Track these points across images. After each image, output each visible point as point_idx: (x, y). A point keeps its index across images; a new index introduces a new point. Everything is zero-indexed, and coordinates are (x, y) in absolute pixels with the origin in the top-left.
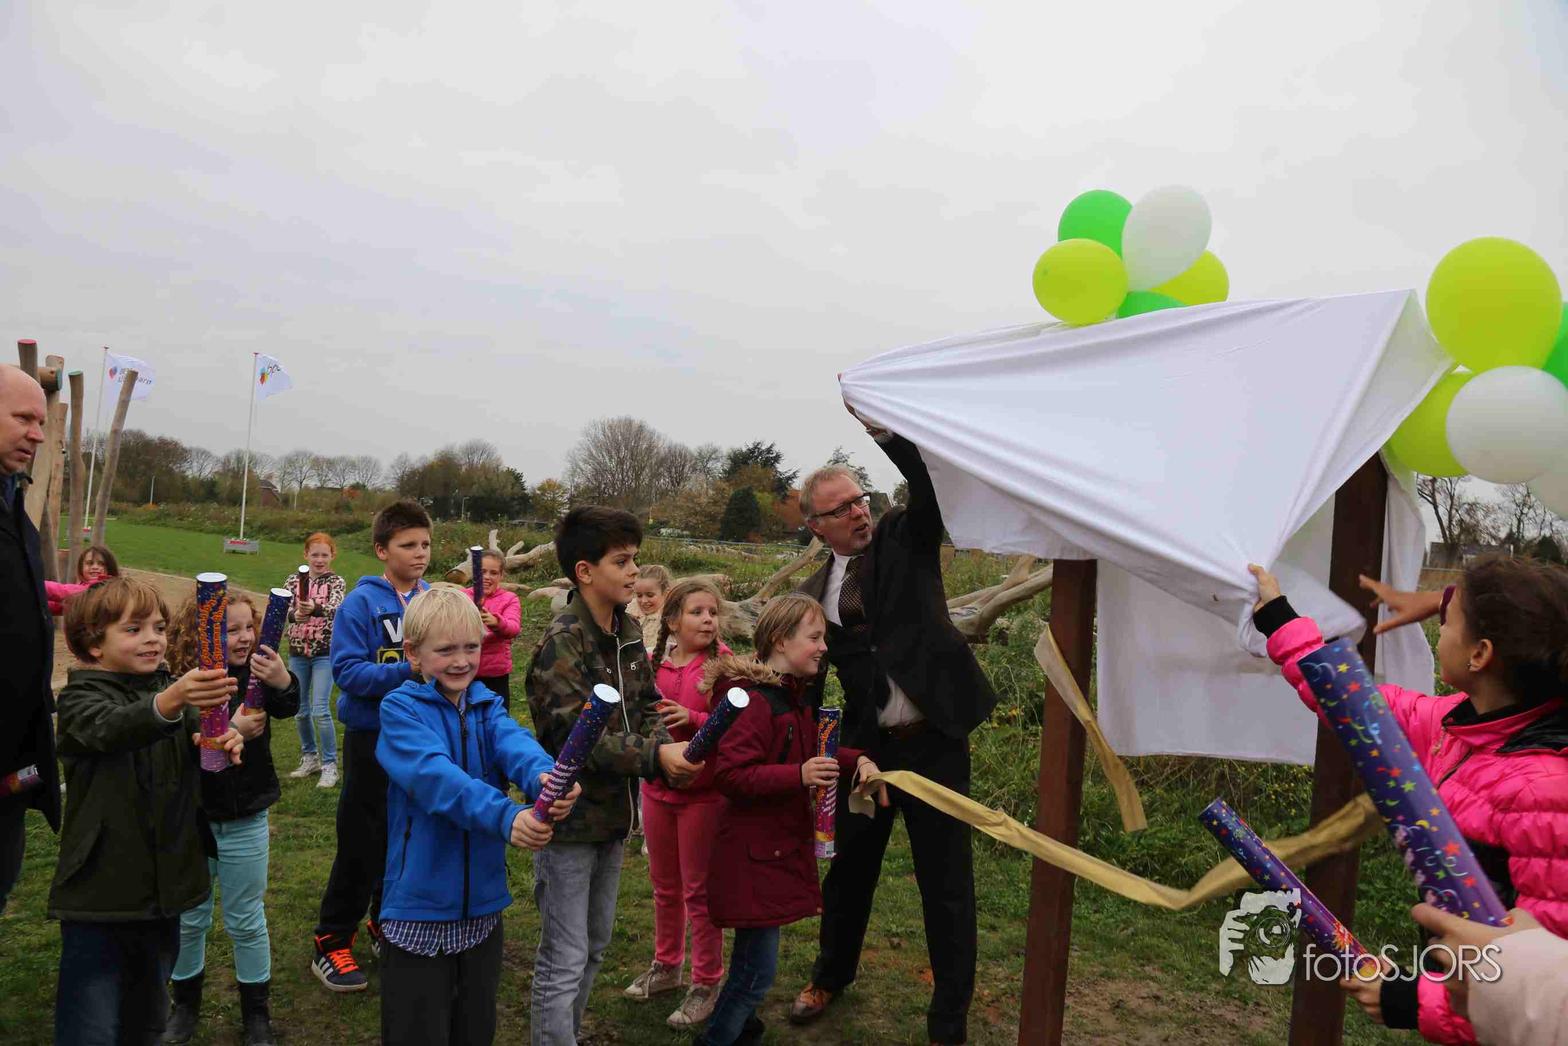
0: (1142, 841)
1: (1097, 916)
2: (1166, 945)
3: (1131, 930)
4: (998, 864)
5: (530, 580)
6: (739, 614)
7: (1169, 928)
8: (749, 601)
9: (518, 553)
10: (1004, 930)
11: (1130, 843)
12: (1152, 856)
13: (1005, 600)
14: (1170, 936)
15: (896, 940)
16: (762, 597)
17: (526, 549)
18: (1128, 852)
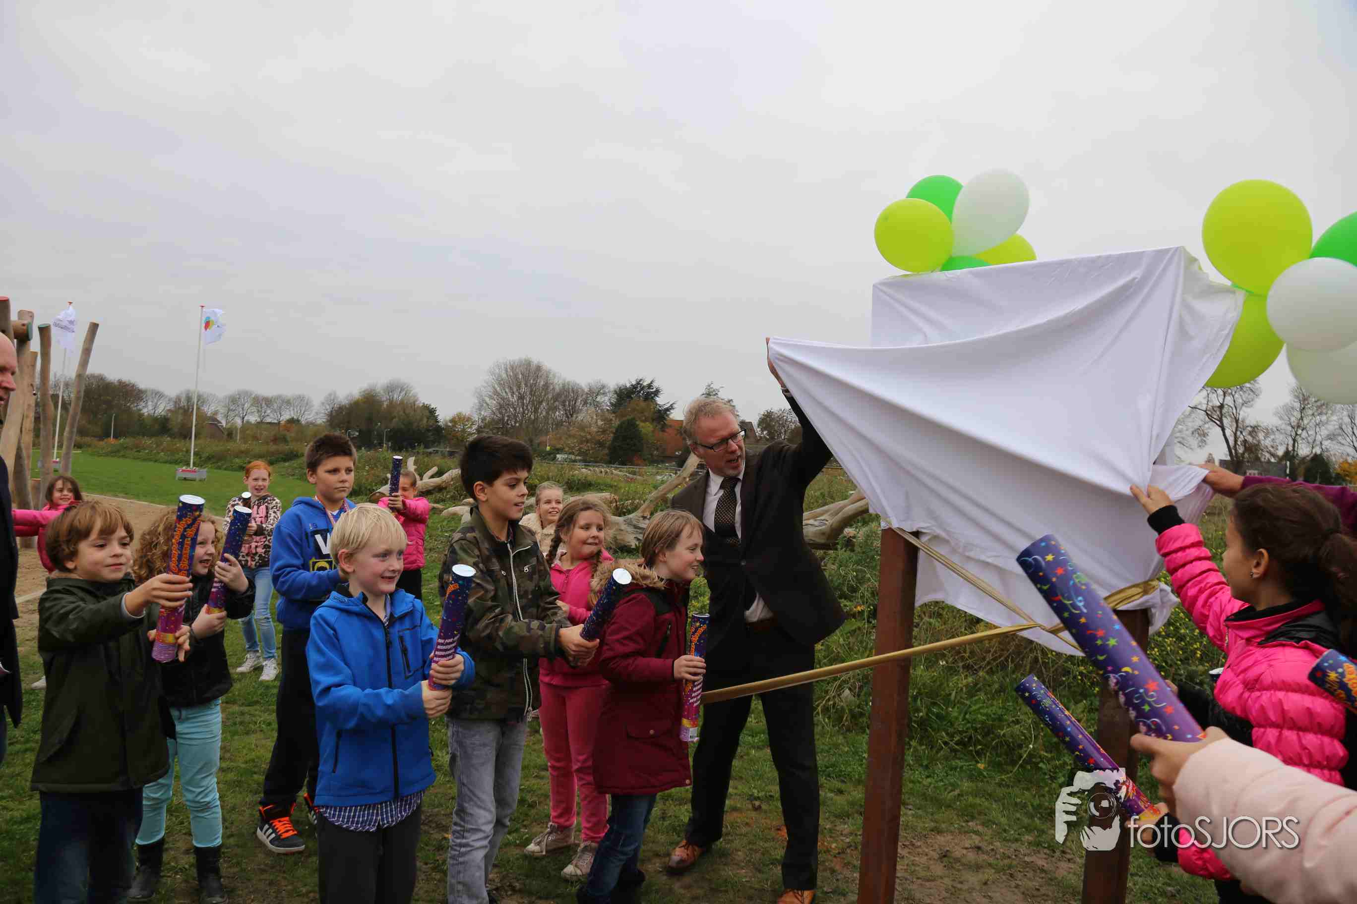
0: (967, 716)
1: (929, 780)
2: (986, 803)
3: (957, 792)
4: (845, 738)
5: (443, 501)
6: (623, 527)
7: (990, 789)
8: (631, 516)
9: (432, 477)
10: (849, 793)
11: (957, 718)
12: (976, 730)
13: (850, 513)
14: (990, 796)
15: (757, 803)
16: (644, 511)
17: (439, 474)
18: (956, 726)
